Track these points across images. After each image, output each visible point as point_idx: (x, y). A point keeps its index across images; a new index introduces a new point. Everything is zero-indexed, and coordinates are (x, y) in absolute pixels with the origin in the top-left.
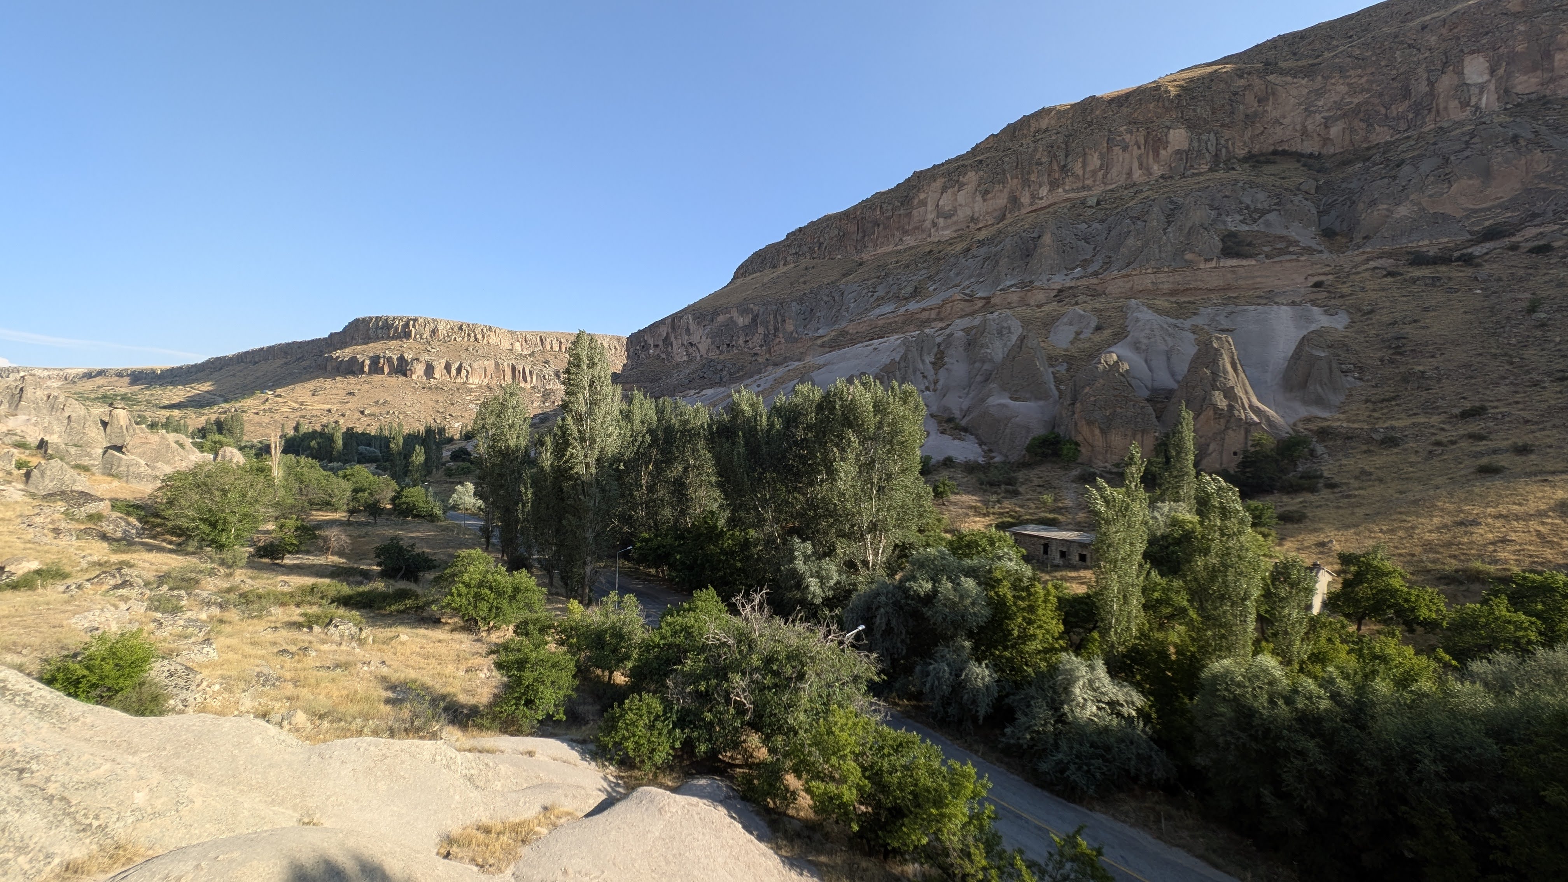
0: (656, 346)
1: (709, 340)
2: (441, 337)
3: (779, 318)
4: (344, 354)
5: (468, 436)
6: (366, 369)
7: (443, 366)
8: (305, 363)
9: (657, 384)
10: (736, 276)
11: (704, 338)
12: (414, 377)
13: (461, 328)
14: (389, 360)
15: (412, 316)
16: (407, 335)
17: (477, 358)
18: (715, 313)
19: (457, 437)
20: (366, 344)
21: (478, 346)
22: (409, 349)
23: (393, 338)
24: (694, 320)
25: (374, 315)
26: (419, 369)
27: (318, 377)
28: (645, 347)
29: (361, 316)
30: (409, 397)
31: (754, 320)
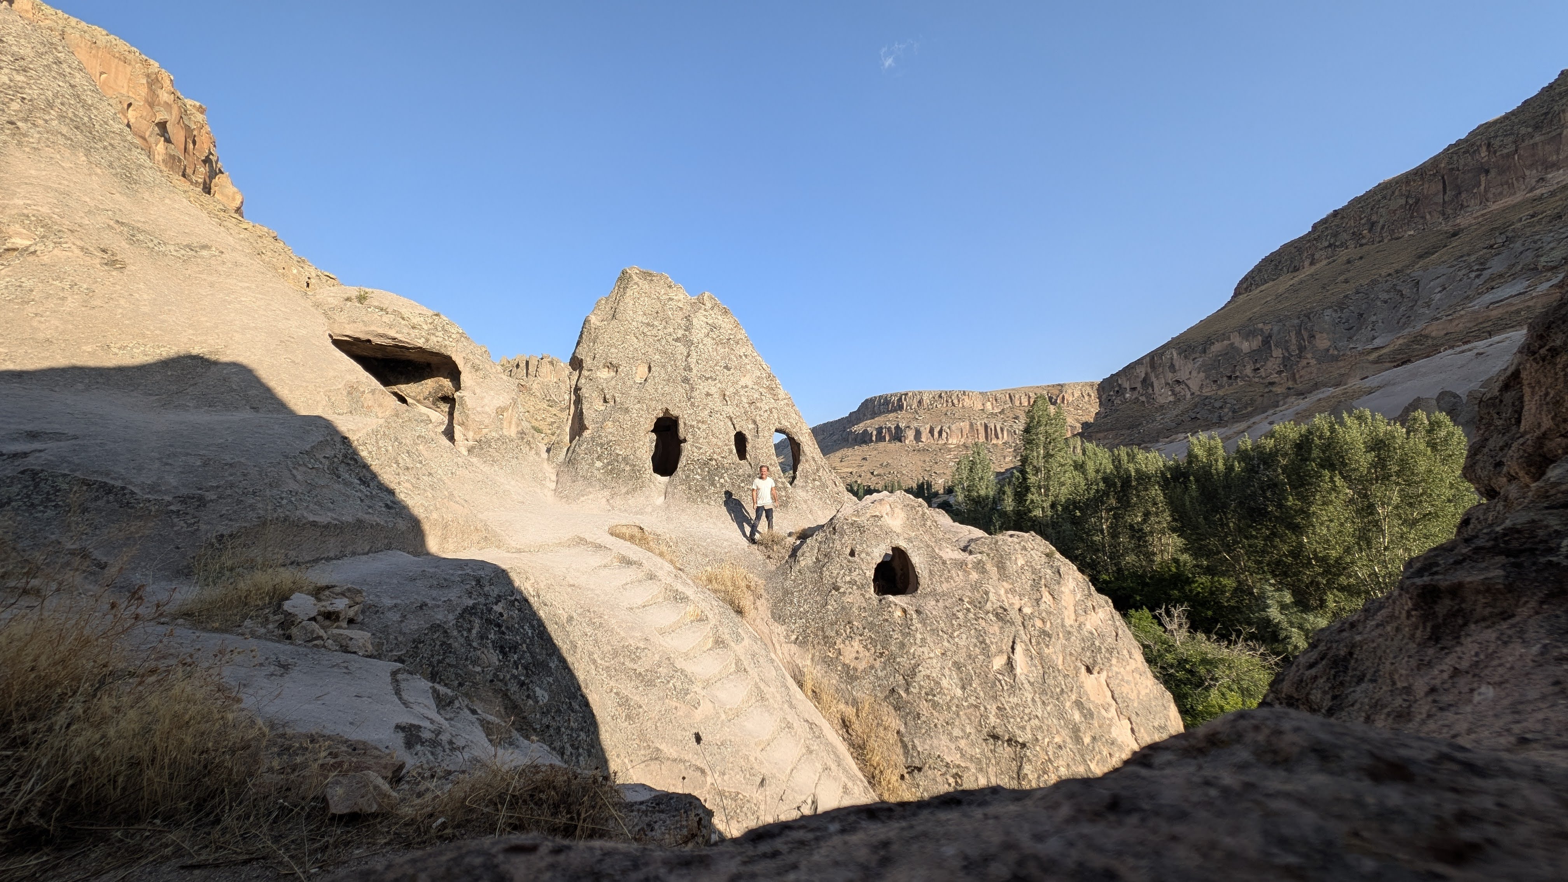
0: (1133, 389)
1: (1202, 375)
2: (926, 406)
3: (1306, 335)
4: (858, 428)
5: (950, 491)
6: (874, 438)
7: (928, 430)
8: (835, 438)
9: (1135, 430)
10: (1238, 292)
11: (1194, 374)
12: (907, 442)
13: (940, 396)
14: (889, 429)
15: (903, 391)
16: (901, 407)
17: (955, 420)
18: (1208, 342)
19: (941, 491)
20: (873, 418)
21: (955, 410)
22: (901, 419)
23: (891, 412)
24: (1180, 354)
25: (877, 395)
26: (911, 434)
27: (844, 447)
28: (1120, 392)
29: (868, 397)
30: (904, 460)
31: (1266, 341)
